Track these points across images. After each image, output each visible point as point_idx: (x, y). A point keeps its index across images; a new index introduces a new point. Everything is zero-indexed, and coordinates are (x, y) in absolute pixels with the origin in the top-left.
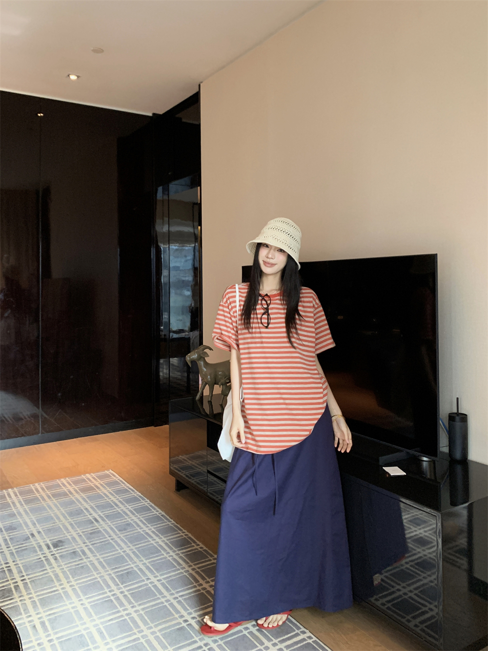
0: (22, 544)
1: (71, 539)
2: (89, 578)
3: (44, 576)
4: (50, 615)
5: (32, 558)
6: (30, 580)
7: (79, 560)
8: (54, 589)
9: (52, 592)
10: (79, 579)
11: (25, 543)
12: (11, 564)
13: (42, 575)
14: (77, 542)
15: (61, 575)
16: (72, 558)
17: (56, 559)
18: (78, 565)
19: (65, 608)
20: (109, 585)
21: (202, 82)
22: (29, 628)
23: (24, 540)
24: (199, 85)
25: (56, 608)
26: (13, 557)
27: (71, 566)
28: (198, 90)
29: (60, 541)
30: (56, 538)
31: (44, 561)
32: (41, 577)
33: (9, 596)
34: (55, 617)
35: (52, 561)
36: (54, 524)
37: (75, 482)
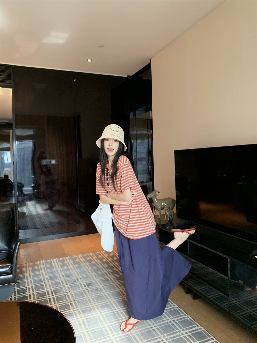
0: (73, 283)
1: (95, 282)
2: (104, 302)
3: (83, 300)
4: (87, 319)
5: (78, 291)
6: (77, 301)
7: (99, 293)
8: (88, 306)
9: (87, 308)
10: (100, 302)
12: (69, 293)
14: (98, 284)
15: (91, 300)
16: (96, 292)
17: (89, 292)
18: (99, 295)
19: (93, 316)
20: (114, 306)
21: (152, 58)
22: (78, 324)
23: (74, 282)
24: (151, 60)
25: (89, 316)
26: (69, 289)
27: (96, 296)
28: (150, 62)
29: (90, 283)
30: (88, 281)
31: (83, 292)
32: (82, 300)
34: (90, 320)
35: (87, 292)
36: (87, 275)
37: (96, 255)
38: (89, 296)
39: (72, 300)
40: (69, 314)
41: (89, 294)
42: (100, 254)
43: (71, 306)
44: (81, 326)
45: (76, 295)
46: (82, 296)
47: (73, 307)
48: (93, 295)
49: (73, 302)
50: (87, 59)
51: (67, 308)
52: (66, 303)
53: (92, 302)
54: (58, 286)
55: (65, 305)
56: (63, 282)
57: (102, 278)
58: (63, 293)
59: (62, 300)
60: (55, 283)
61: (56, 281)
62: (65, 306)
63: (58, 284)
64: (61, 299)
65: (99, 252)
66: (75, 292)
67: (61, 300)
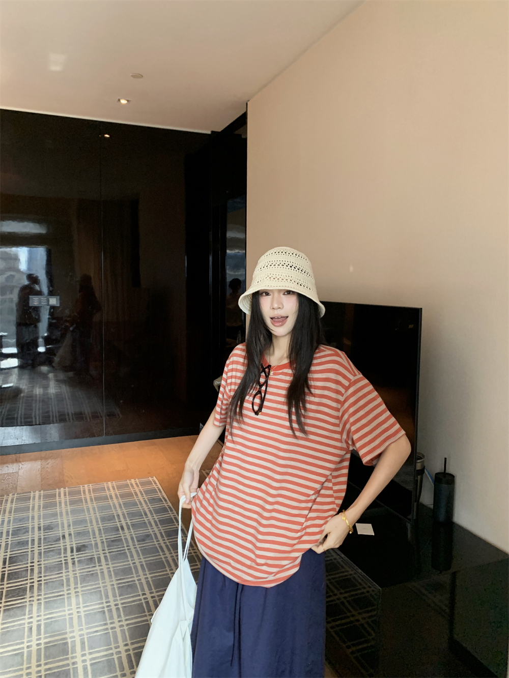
1: (93, 544)
2: (94, 587)
4: (48, 618)
5: (53, 560)
6: (45, 582)
7: (93, 567)
8: (61, 593)
9: (58, 596)
10: (85, 586)
11: (54, 544)
12: (36, 564)
14: (98, 548)
15: (72, 580)
16: (87, 564)
17: (74, 563)
18: (90, 571)
19: (62, 613)
20: (108, 595)
21: (249, 101)
22: (26, 629)
23: (55, 541)
24: (247, 104)
25: (56, 612)
26: (39, 556)
29: (84, 546)
30: (82, 541)
31: (64, 564)
32: (55, 580)
35: (70, 564)
36: (85, 528)
38: (72, 573)
39: (36, 579)
41: (73, 567)
42: (127, 486)
44: (31, 633)
45: (47, 569)
46: (58, 571)
47: (33, 593)
49: (36, 585)
51: (20, 595)
52: (21, 585)
53: (71, 584)
54: (21, 550)
55: (20, 588)
56: (34, 540)
57: (111, 535)
60: (19, 542)
61: (23, 538)
62: (17, 591)
63: (23, 544)
64: (16, 577)
65: (128, 481)
66: (47, 564)
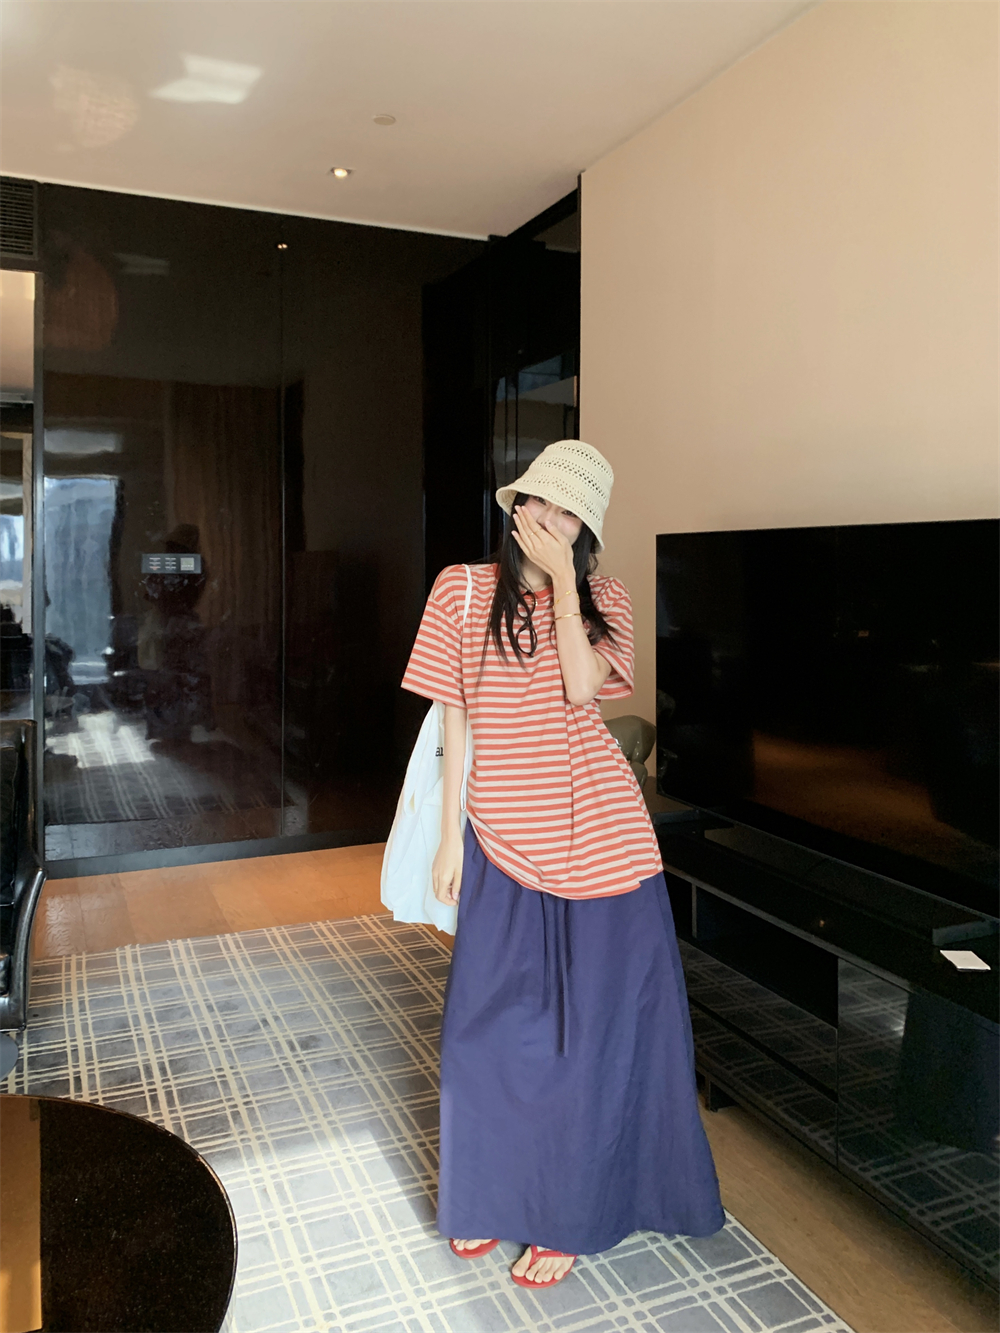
0: (247, 1037)
1: (331, 1035)
2: (364, 1112)
3: (283, 1099)
4: (292, 1172)
5: (263, 1065)
6: (260, 1104)
7: (346, 1076)
8: (301, 1125)
9: (296, 1130)
10: (346, 1112)
11: (251, 1036)
12: (228, 1072)
13: (279, 1097)
14: (343, 1042)
15: (313, 1100)
16: (333, 1072)
17: (305, 1070)
18: (344, 1084)
19: (318, 1162)
20: (398, 1128)
21: (583, 171)
22: (255, 1192)
23: (250, 1031)
24: (579, 177)
25: (304, 1160)
26: (230, 1058)
27: (331, 1086)
28: (576, 186)
29: (313, 1038)
30: (307, 1030)
31: (285, 1072)
32: (278, 1101)
33: (222, 1131)
34: (302, 1177)
35: (298, 1072)
36: (302, 1006)
37: (342, 930)
38: (307, 1087)
39: (239, 1101)
40: (225, 1152)
41: (306, 1077)
42: (357, 927)
43: (235, 1123)
44: (269, 1200)
45: (254, 1080)
46: (279, 1084)
47: (242, 1125)
48: (322, 1085)
49: (242, 1109)
50: (329, 169)
51: (217, 1129)
52: (213, 1111)
53: (314, 1109)
54: (188, 1047)
55: (213, 1117)
56: (207, 1029)
57: (361, 1018)
58: (205, 1072)
59: (203, 1098)
60: (178, 1033)
61: (184, 1025)
62: (209, 1122)
63: (188, 1036)
64: (196, 1096)
65: (356, 919)
66: (252, 1071)
67: (198, 1100)
